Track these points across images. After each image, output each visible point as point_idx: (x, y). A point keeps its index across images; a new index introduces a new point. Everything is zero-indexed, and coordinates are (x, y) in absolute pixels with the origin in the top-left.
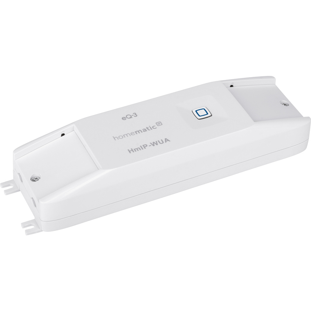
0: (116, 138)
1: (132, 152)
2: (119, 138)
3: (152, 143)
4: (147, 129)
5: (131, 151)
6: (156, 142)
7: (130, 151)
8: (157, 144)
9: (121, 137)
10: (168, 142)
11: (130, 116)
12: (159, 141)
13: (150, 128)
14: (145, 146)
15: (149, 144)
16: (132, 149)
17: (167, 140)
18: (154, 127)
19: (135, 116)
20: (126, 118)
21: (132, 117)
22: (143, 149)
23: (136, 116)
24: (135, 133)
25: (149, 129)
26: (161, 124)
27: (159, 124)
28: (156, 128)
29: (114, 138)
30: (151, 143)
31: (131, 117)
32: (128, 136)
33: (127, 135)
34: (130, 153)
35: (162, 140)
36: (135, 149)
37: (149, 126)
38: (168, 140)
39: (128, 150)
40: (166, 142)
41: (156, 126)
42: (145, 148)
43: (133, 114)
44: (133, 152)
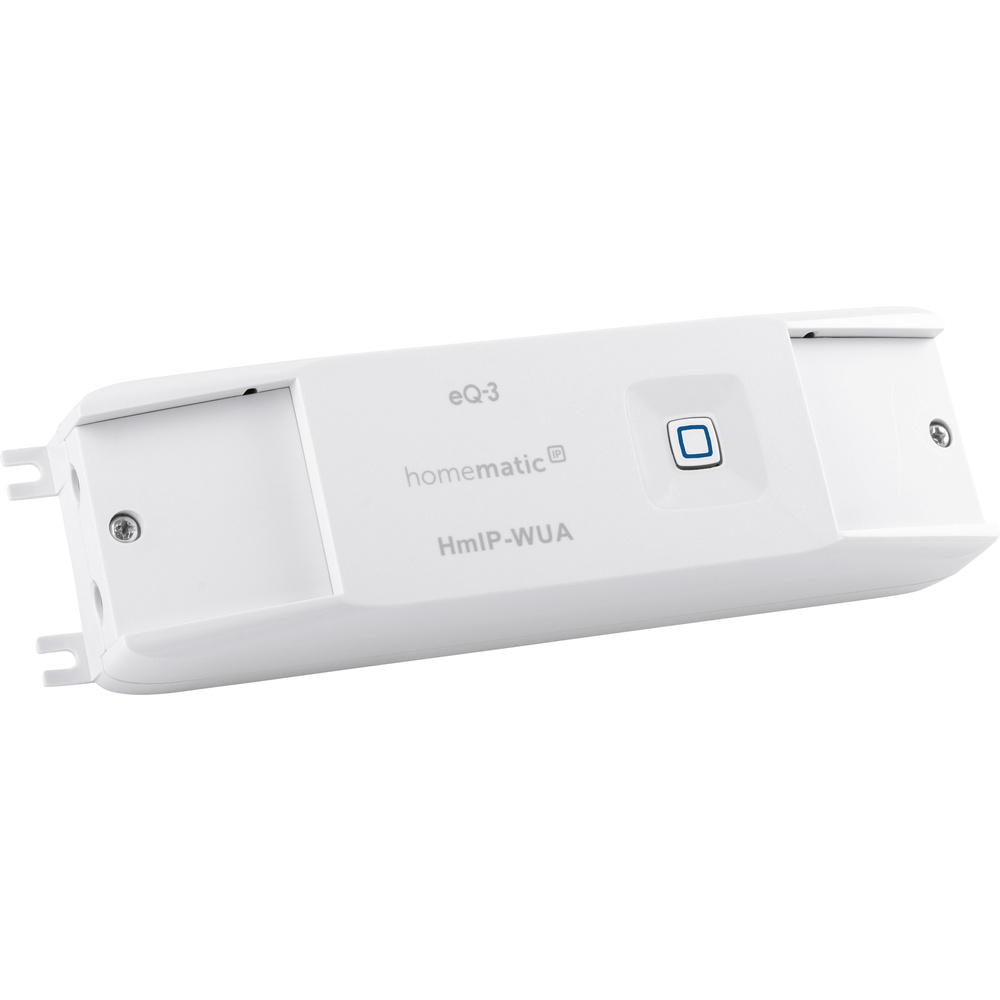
0: (413, 478)
1: (447, 550)
2: (421, 479)
3: (518, 533)
4: (514, 467)
5: (447, 545)
6: (531, 528)
7: (442, 546)
8: (530, 541)
9: (429, 478)
10: (565, 539)
11: (476, 395)
12: (538, 528)
13: (527, 462)
14: (494, 537)
15: (506, 534)
16: (450, 538)
17: (563, 532)
18: (540, 465)
19: (490, 398)
20: (464, 399)
21: (484, 397)
22: (483, 549)
23: (494, 396)
24: (475, 474)
25: (523, 467)
26: (561, 457)
27: (557, 453)
28: (544, 470)
29: (408, 476)
30: (513, 531)
31: (477, 400)
32: (450, 481)
33: (448, 473)
34: (443, 553)
35: (548, 527)
36: (459, 543)
37: (525, 456)
38: (568, 534)
39: (440, 540)
40: (559, 540)
41: (546, 463)
42: (491, 547)
43: (490, 384)
44: (453, 552)
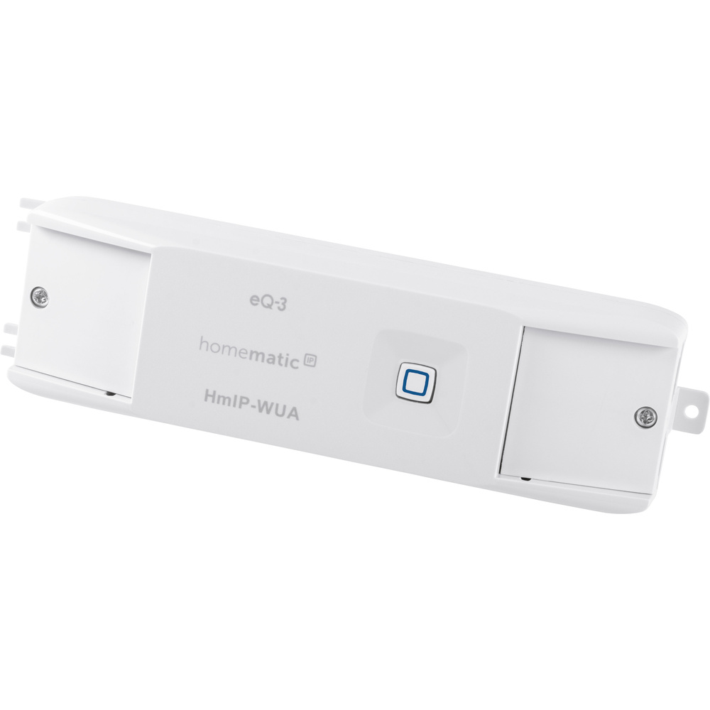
0: (204, 345)
1: (210, 399)
2: (209, 347)
3: (262, 403)
4: (277, 359)
5: (210, 396)
6: (272, 404)
7: (207, 395)
8: (268, 412)
9: (215, 348)
10: (293, 418)
11: (270, 303)
12: (277, 405)
13: (287, 359)
14: (244, 401)
15: (254, 402)
16: (215, 392)
17: (294, 413)
18: (295, 364)
19: (279, 308)
20: (260, 303)
21: (275, 306)
22: (234, 406)
23: (282, 307)
24: (248, 356)
25: (283, 361)
26: (312, 363)
27: (311, 360)
28: (297, 368)
29: (202, 343)
30: (259, 401)
31: (269, 306)
32: (229, 354)
33: (230, 349)
34: (206, 400)
35: (285, 407)
36: (219, 397)
37: (288, 355)
38: (296, 416)
39: (207, 391)
40: (289, 417)
41: (300, 364)
42: (240, 407)
43: (282, 299)
44: (213, 401)
